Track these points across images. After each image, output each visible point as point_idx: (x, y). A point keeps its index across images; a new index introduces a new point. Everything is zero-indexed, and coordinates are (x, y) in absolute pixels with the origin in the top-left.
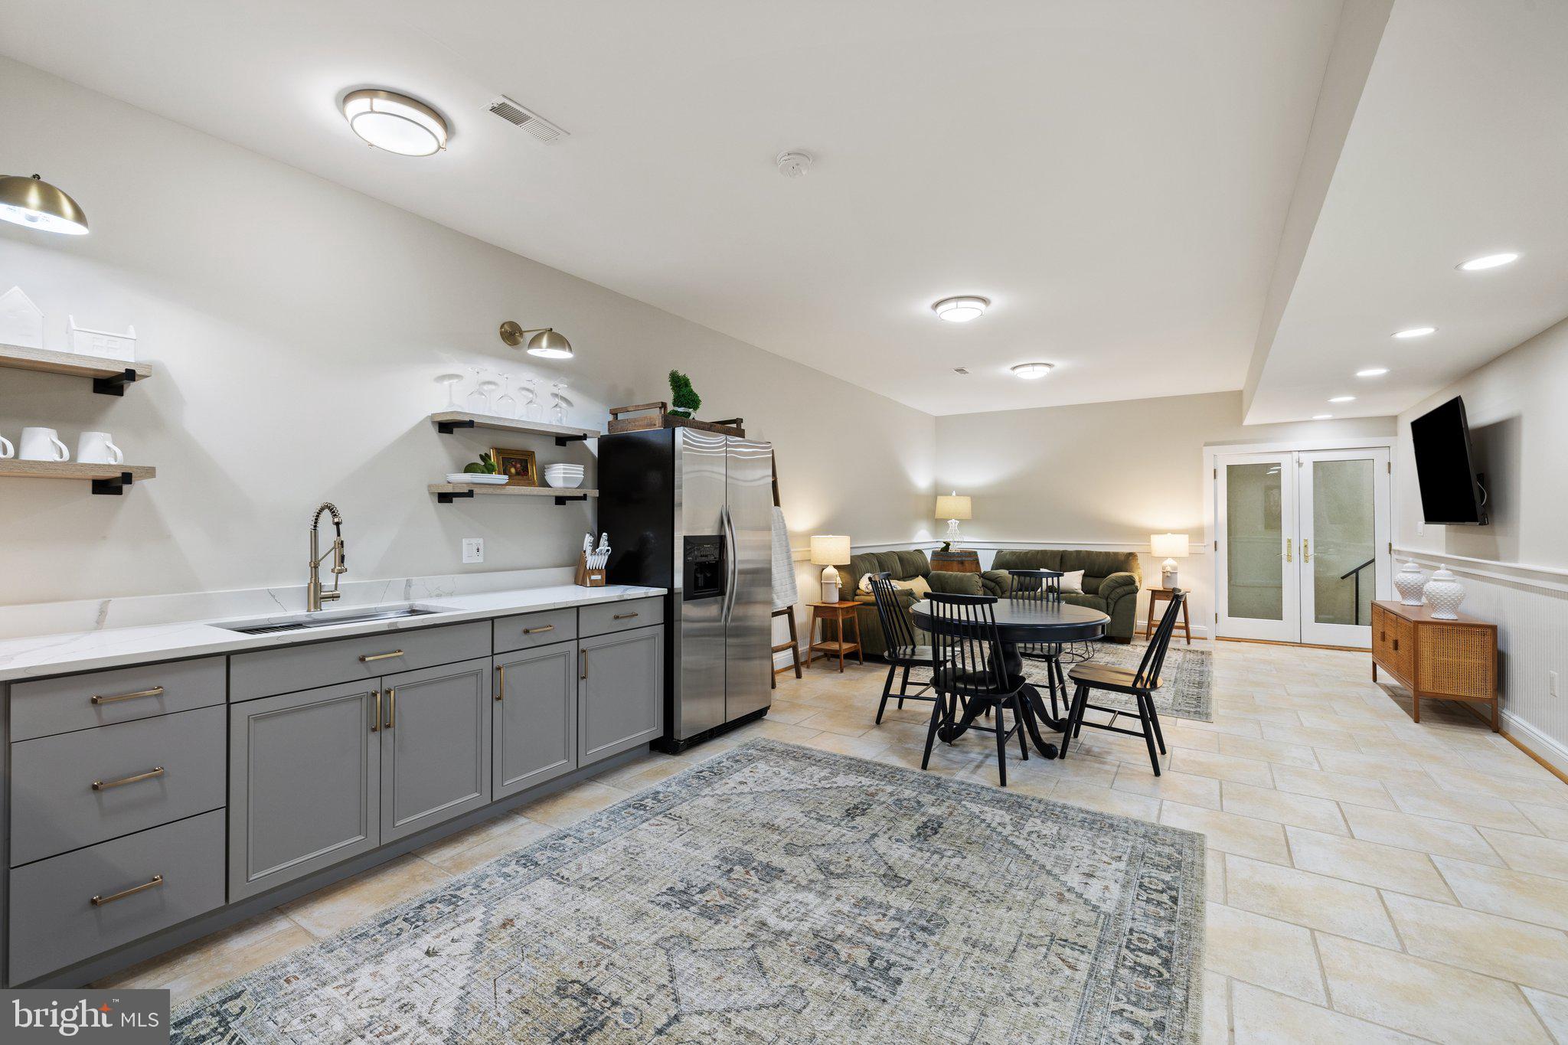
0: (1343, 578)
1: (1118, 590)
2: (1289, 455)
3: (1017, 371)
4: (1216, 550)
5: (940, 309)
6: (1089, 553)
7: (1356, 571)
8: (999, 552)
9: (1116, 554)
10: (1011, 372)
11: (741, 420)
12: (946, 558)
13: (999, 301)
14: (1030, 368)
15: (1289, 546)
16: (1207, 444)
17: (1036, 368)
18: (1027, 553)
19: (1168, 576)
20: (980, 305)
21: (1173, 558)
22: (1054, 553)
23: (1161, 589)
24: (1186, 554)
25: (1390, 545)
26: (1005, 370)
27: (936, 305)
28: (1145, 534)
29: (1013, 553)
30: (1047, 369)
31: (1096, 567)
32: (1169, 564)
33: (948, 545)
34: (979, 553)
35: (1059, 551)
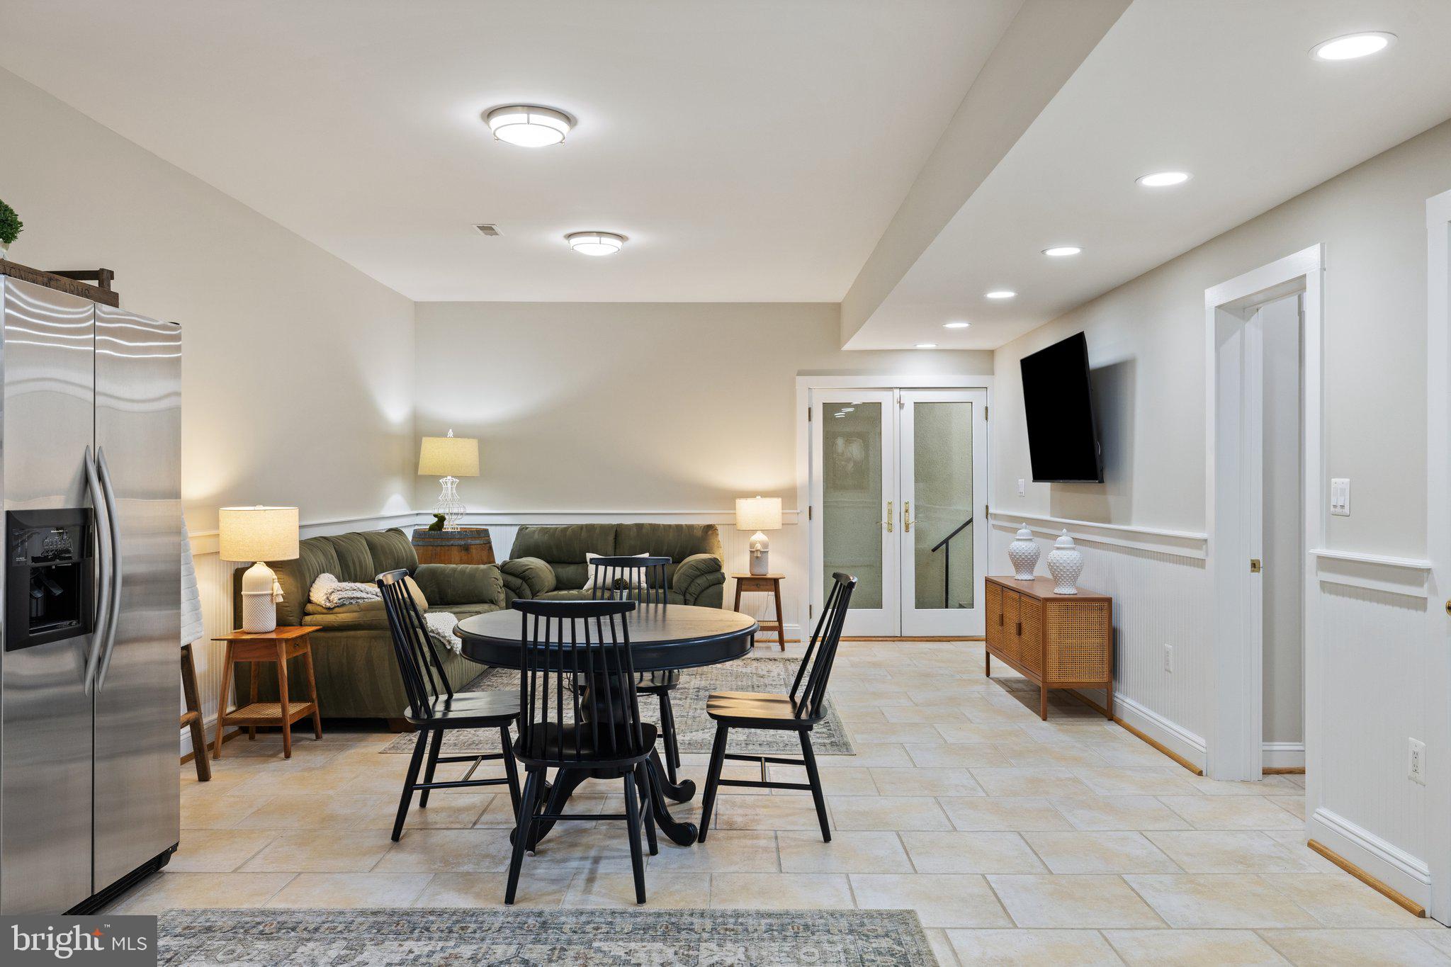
0: (934, 550)
1: (699, 581)
2: (890, 393)
3: (574, 241)
4: (810, 519)
5: (496, 121)
6: (654, 528)
7: (946, 541)
8: (523, 529)
9: (690, 527)
10: (566, 242)
11: (111, 275)
12: (439, 542)
13: (590, 123)
14: (595, 239)
15: (890, 512)
16: (800, 373)
17: (605, 240)
18: (565, 529)
19: (757, 557)
20: (563, 125)
21: (763, 531)
22: (605, 529)
23: (749, 575)
24: (778, 526)
25: (987, 507)
26: (556, 238)
27: (490, 114)
28: (730, 498)
29: (544, 530)
30: (617, 243)
31: (665, 548)
32: (759, 537)
33: (441, 519)
34: (492, 531)
35: (610, 527)
